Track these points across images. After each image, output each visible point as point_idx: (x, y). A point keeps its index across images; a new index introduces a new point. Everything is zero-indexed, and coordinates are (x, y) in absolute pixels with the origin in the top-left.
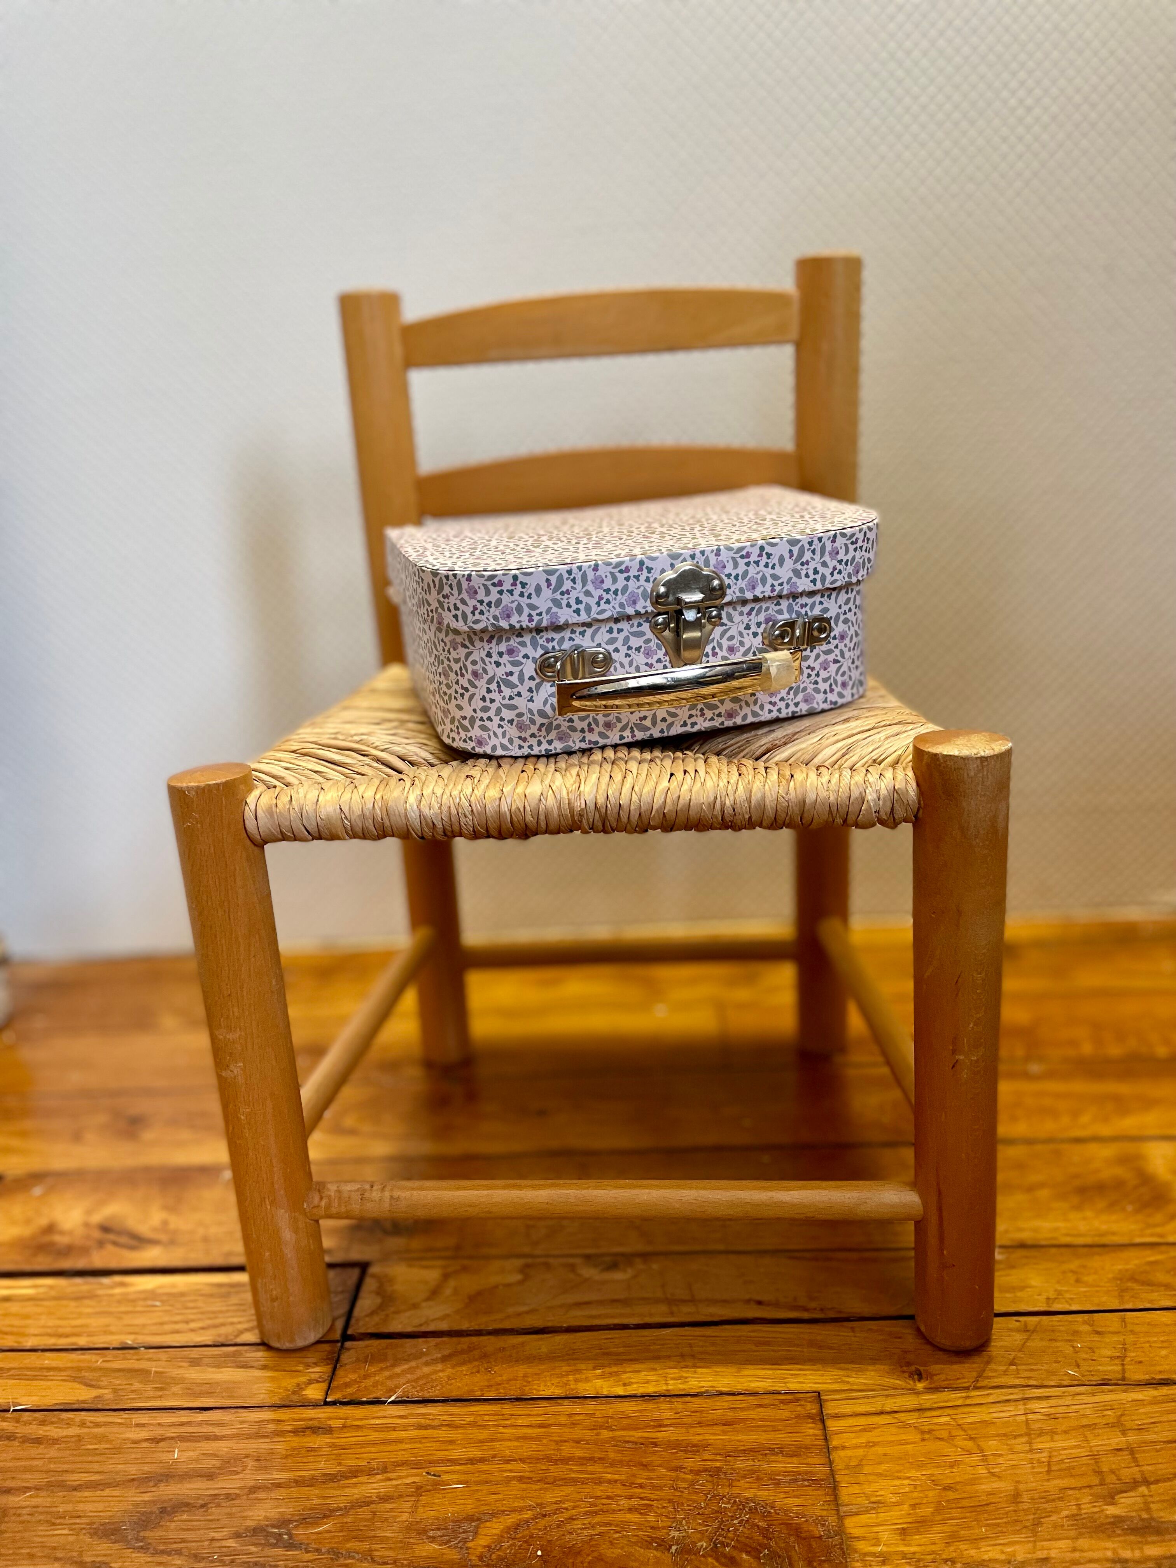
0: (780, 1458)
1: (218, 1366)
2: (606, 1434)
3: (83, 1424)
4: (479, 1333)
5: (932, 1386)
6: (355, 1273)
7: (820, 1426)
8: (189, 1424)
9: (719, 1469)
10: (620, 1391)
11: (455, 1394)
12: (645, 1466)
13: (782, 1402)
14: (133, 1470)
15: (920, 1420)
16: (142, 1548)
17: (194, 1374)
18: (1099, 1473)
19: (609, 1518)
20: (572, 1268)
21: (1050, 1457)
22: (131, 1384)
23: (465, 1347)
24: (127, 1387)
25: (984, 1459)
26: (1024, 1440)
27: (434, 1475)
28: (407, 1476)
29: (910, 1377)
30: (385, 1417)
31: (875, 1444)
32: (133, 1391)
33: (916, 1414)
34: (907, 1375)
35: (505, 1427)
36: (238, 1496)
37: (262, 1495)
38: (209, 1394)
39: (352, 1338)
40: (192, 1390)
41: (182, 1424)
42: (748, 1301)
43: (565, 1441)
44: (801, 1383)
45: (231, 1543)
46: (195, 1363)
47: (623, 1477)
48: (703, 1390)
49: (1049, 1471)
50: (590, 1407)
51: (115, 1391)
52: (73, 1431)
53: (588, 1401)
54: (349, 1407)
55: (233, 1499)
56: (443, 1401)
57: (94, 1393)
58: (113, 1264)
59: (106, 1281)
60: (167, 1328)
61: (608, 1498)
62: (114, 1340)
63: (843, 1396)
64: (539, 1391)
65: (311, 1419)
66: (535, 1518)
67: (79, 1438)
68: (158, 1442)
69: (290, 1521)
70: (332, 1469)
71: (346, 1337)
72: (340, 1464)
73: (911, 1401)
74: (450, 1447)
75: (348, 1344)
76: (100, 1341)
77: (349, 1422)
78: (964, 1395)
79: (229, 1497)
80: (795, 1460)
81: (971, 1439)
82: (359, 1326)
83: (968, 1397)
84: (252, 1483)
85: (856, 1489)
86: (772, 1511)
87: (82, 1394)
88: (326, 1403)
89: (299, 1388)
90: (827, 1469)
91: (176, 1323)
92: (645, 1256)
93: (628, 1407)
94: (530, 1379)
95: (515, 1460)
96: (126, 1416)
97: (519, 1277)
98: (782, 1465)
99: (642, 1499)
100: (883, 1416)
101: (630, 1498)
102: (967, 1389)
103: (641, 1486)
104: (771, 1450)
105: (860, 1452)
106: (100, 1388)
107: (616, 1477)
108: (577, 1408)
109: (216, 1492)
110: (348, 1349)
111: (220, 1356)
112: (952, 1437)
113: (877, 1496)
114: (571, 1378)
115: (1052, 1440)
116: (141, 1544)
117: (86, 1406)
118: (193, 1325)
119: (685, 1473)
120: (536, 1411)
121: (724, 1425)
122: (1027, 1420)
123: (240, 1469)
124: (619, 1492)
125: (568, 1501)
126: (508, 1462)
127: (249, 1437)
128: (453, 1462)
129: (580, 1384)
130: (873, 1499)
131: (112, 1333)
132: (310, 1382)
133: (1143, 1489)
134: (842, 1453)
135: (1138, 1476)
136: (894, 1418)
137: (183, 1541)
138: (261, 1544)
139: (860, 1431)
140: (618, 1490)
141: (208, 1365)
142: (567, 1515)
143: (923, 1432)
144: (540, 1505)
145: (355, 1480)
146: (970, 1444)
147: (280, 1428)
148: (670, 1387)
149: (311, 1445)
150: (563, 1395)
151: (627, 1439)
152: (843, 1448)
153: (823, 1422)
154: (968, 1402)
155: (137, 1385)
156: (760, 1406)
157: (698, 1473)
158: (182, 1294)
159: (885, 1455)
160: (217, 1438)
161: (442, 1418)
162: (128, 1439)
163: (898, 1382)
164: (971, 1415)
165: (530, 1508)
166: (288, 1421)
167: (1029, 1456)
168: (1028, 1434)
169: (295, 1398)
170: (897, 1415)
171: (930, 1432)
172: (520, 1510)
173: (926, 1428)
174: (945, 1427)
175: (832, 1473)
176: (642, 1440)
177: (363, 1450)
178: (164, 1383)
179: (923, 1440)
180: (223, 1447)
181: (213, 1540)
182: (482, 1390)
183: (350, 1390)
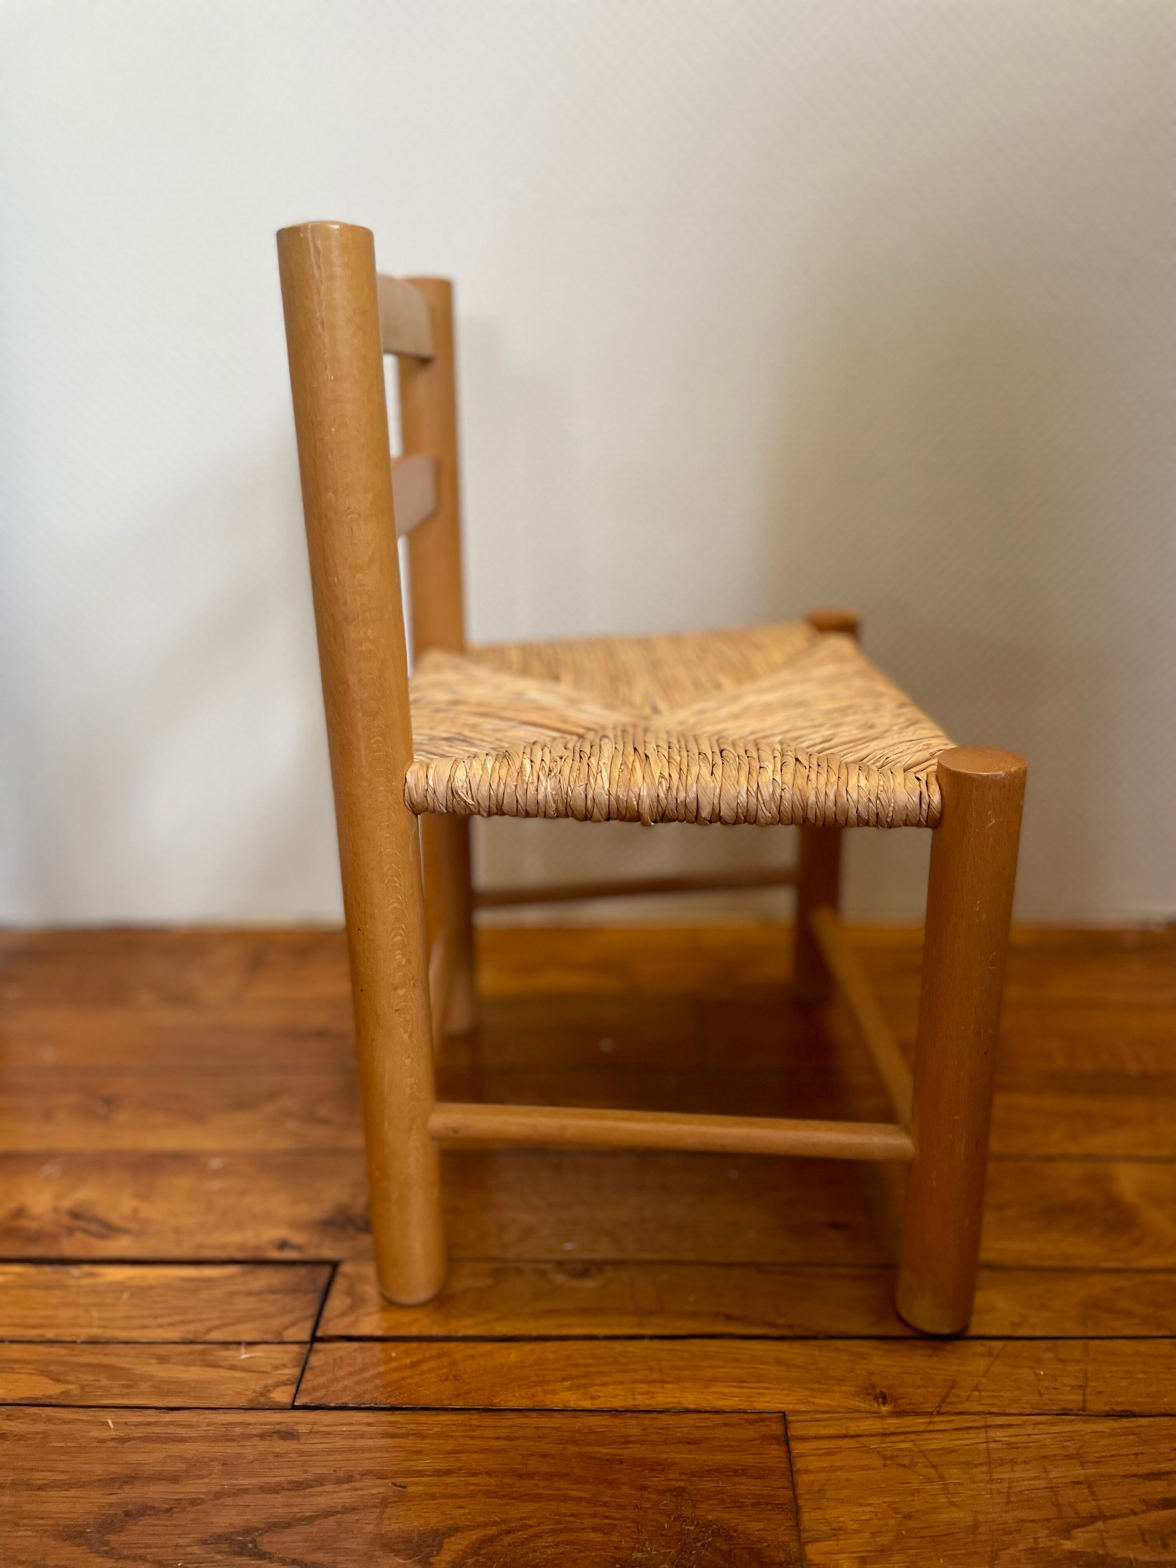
0: (743, 1479)
1: (188, 1364)
2: (572, 1449)
3: (49, 1420)
4: (448, 1339)
5: (897, 1410)
6: (325, 1272)
7: (784, 1448)
8: (156, 1424)
9: (683, 1489)
10: (587, 1404)
11: (424, 1402)
12: (611, 1484)
13: (748, 1421)
14: (99, 1470)
15: (883, 1445)
16: (106, 1552)
17: (161, 1372)
18: (1058, 1506)
19: (573, 1536)
20: (543, 1274)
21: (1009, 1488)
22: (98, 1381)
23: (434, 1353)
24: (95, 1383)
25: (945, 1489)
26: (984, 1469)
27: (400, 1486)
28: (373, 1487)
29: (875, 1399)
30: (352, 1424)
31: (838, 1469)
32: (100, 1388)
33: (879, 1439)
34: (871, 1398)
35: (472, 1438)
36: (203, 1500)
37: (228, 1501)
38: (177, 1393)
39: (322, 1340)
40: (158, 1389)
41: (149, 1424)
42: (717, 1315)
43: (531, 1455)
44: (767, 1402)
45: (196, 1549)
46: (163, 1360)
47: (588, 1495)
48: (670, 1406)
49: (1008, 1503)
50: (557, 1421)
51: (82, 1388)
52: (40, 1427)
53: (556, 1414)
54: (317, 1412)
55: (198, 1505)
56: (411, 1409)
57: (62, 1387)
58: (81, 1253)
59: (75, 1271)
60: (138, 1322)
61: (573, 1515)
62: (84, 1333)
63: (808, 1417)
64: (507, 1401)
65: (280, 1423)
66: (500, 1534)
67: (46, 1435)
68: (124, 1442)
69: (256, 1529)
70: (299, 1476)
71: (315, 1339)
72: (305, 1472)
73: (874, 1425)
74: (416, 1457)
75: (318, 1346)
76: (67, 1333)
77: (317, 1428)
78: (927, 1420)
79: (194, 1502)
80: (758, 1482)
81: (934, 1466)
82: (328, 1328)
83: (930, 1423)
84: (217, 1488)
85: (817, 1515)
86: (735, 1534)
87: (48, 1389)
88: (294, 1408)
89: (267, 1390)
90: (788, 1493)
91: (144, 1317)
92: (617, 1264)
93: (596, 1421)
94: (498, 1389)
95: (481, 1473)
96: (93, 1414)
97: (489, 1281)
98: (747, 1487)
99: (606, 1518)
100: (846, 1440)
101: (594, 1516)
102: (930, 1414)
103: (606, 1504)
104: (736, 1472)
105: (823, 1476)
106: (67, 1382)
107: (582, 1494)
108: (544, 1421)
109: (181, 1496)
110: (317, 1351)
111: (189, 1354)
112: (914, 1464)
113: (838, 1522)
114: (539, 1389)
115: (1012, 1470)
116: (106, 1548)
117: (54, 1401)
118: (161, 1321)
119: (649, 1493)
120: (504, 1423)
121: (689, 1443)
122: (988, 1449)
123: (204, 1472)
124: (583, 1510)
125: (533, 1517)
126: (474, 1474)
127: (215, 1440)
128: (420, 1473)
129: (548, 1396)
130: (835, 1526)
131: (80, 1326)
132: (277, 1385)
133: (1100, 1525)
134: (806, 1477)
135: (1096, 1512)
136: (857, 1442)
137: (148, 1546)
138: (225, 1552)
139: (825, 1454)
140: (583, 1509)
141: (176, 1363)
142: (532, 1531)
143: (885, 1458)
144: (505, 1521)
145: (321, 1489)
146: (931, 1472)
147: (247, 1431)
148: (637, 1403)
149: (278, 1450)
150: (530, 1407)
151: (593, 1455)
152: (807, 1471)
153: (787, 1443)
154: (931, 1428)
155: (104, 1382)
156: (726, 1425)
157: (662, 1492)
158: (151, 1287)
159: (847, 1480)
160: (182, 1440)
161: (410, 1427)
162: (95, 1438)
163: (862, 1405)
164: (935, 1441)
165: (495, 1524)
166: (255, 1424)
167: (989, 1486)
168: (989, 1464)
169: (262, 1400)
170: (861, 1439)
171: (892, 1457)
172: (485, 1526)
173: (889, 1453)
174: (908, 1453)
175: (795, 1497)
176: (606, 1457)
177: (330, 1458)
178: (131, 1381)
179: (885, 1466)
180: (189, 1449)
181: (177, 1546)
182: (449, 1399)
183: (318, 1394)
